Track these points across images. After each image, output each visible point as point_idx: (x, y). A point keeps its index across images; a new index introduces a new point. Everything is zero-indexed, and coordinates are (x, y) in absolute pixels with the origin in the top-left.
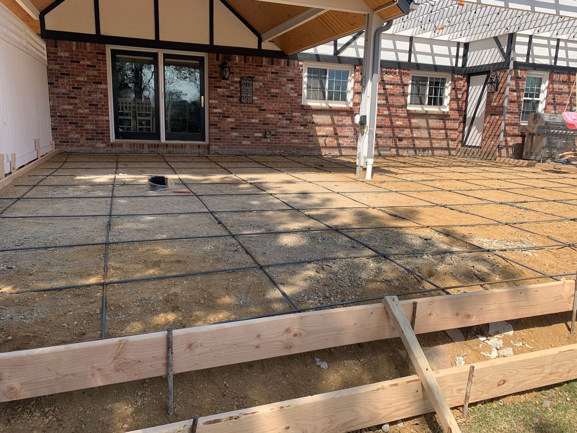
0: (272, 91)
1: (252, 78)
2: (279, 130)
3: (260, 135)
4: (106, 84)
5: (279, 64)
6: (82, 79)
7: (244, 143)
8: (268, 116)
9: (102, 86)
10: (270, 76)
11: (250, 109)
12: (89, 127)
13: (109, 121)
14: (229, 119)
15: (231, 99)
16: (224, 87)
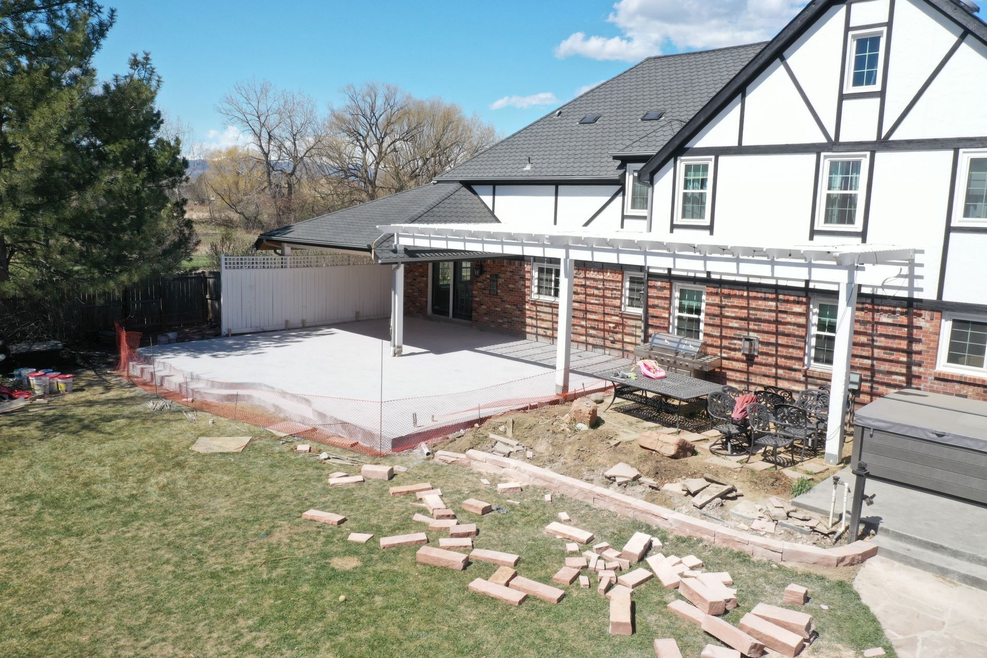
0: (510, 286)
1: (497, 276)
2: (514, 319)
3: (501, 321)
4: (427, 277)
5: (514, 264)
6: (417, 274)
7: (491, 326)
8: (507, 306)
9: (425, 279)
10: (509, 274)
11: (496, 300)
12: (417, 304)
13: (427, 302)
14: (484, 307)
15: (485, 291)
16: (481, 282)
